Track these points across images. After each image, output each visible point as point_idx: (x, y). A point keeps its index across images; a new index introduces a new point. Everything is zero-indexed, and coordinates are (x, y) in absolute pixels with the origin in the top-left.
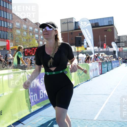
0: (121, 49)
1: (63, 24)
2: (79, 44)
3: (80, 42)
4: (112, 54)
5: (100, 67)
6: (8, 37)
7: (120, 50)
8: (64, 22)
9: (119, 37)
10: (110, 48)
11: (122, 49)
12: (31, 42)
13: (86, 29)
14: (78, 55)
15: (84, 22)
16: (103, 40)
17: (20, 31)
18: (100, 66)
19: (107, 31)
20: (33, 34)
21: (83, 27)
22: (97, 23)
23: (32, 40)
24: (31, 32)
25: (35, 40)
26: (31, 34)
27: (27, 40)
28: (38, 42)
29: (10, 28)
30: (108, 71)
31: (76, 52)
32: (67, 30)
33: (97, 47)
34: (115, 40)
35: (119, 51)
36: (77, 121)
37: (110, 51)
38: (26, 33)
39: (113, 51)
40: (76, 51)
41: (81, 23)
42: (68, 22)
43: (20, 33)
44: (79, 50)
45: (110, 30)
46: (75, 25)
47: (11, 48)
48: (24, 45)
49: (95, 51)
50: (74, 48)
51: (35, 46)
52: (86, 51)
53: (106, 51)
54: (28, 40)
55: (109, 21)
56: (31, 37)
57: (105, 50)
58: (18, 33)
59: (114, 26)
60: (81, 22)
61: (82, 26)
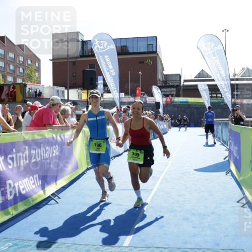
0: (169, 100)
1: (57, 42)
3: (92, 81)
4: (151, 108)
7: (166, 101)
9: (166, 76)
10: (149, 96)
11: (171, 99)
13: (106, 57)
16: (135, 80)
19: (144, 62)
21: (101, 51)
22: (126, 46)
28: (4, 77)
31: (82, 101)
33: (123, 94)
34: (158, 82)
35: (165, 103)
37: (147, 102)
39: (154, 103)
40: (81, 99)
41: (95, 42)
45: (149, 62)
46: (83, 48)
49: (121, 101)
50: (78, 93)
55: (148, 45)
59: (158, 54)
60: (96, 40)
61: (98, 48)
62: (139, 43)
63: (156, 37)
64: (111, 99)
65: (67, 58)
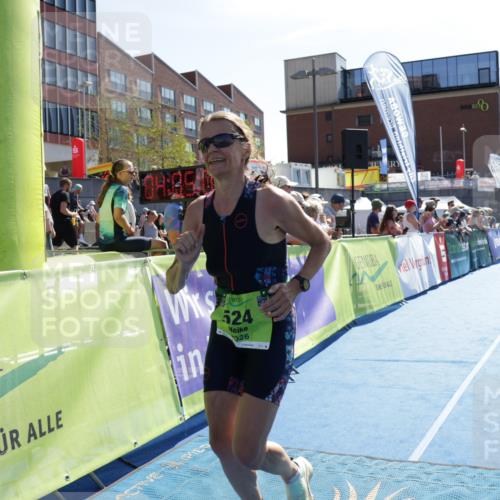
1: (294, 77)
2: (360, 157)
3: (361, 151)
5: (443, 253)
6: (80, 128)
8: (297, 71)
10: (482, 176)
12: (169, 149)
14: (353, 202)
15: (382, 70)
16: (453, 145)
17: (124, 104)
18: (442, 247)
19: (470, 107)
20: (175, 118)
22: (433, 76)
23: (172, 141)
24: (169, 108)
25: (184, 140)
26: (168, 116)
27: (154, 140)
29: (87, 93)
30: (473, 269)
31: (345, 190)
32: (309, 101)
33: (429, 173)
36: (344, 464)
37: (479, 189)
38: (149, 112)
39: (492, 190)
40: (343, 186)
42: (318, 73)
43: (124, 111)
44: (356, 184)
45: (482, 105)
46: (345, 84)
47: (90, 170)
48: (141, 160)
49: (422, 188)
50: (338, 175)
51: (184, 165)
52: (385, 186)
53: (465, 189)
54: (157, 141)
55: (479, 70)
56: (169, 129)
57: (460, 183)
58: (117, 113)
62: (459, 66)
63: (496, 53)
64: (404, 185)
65: (313, 107)
